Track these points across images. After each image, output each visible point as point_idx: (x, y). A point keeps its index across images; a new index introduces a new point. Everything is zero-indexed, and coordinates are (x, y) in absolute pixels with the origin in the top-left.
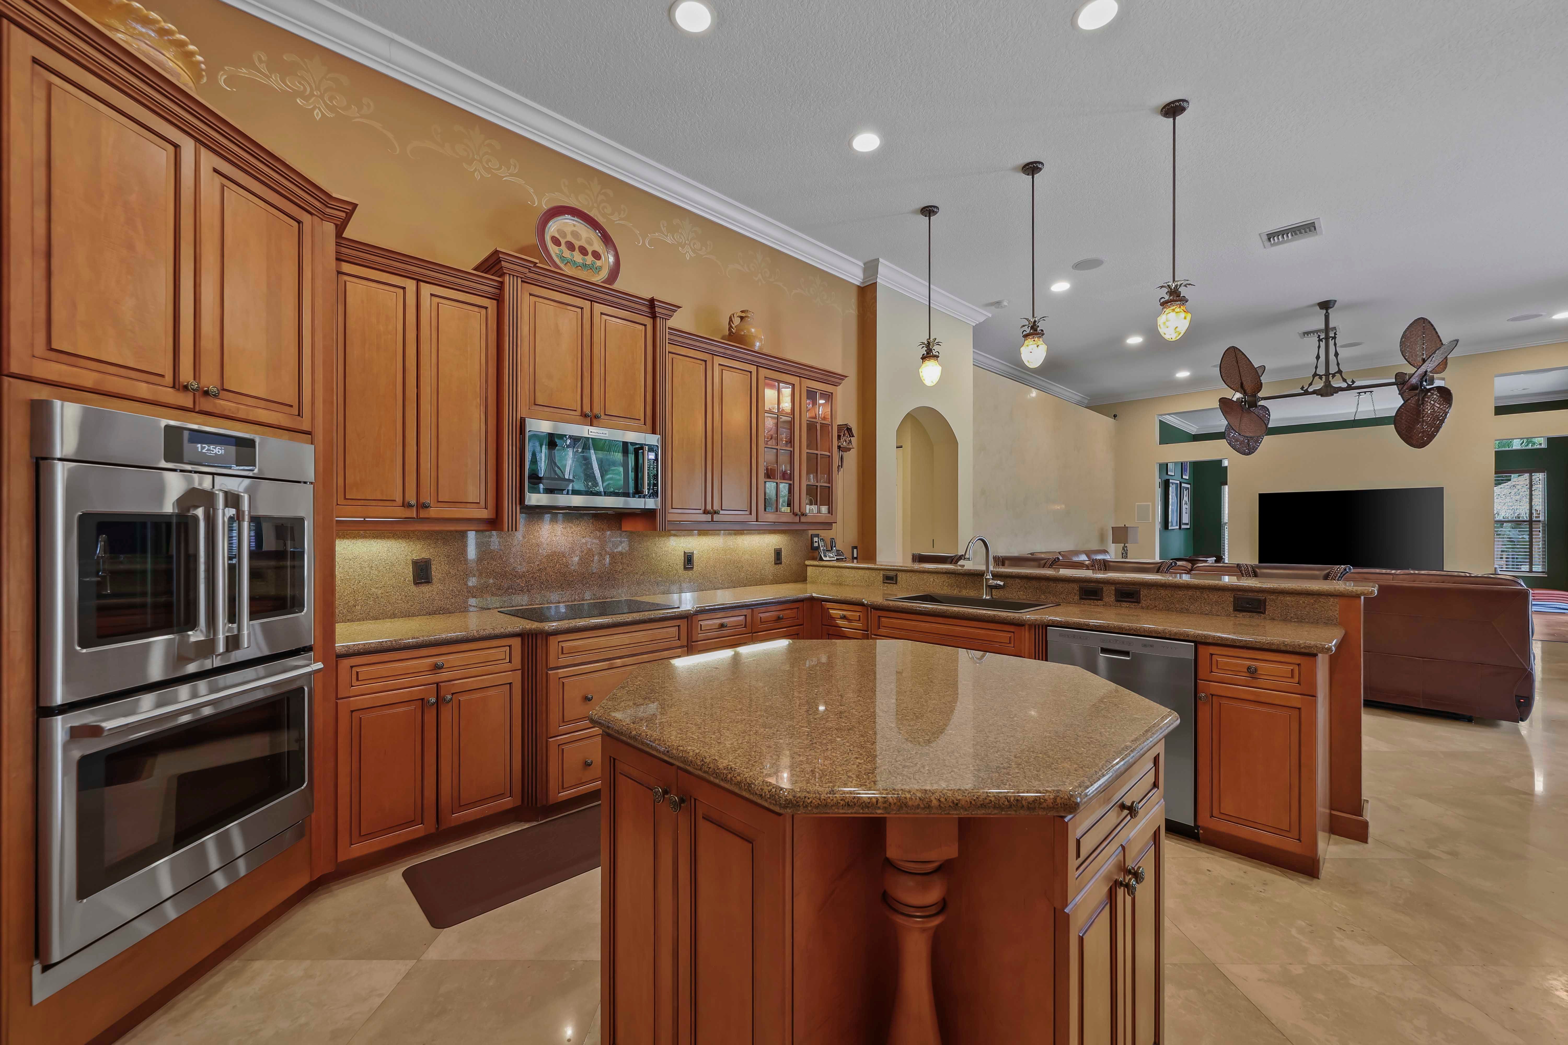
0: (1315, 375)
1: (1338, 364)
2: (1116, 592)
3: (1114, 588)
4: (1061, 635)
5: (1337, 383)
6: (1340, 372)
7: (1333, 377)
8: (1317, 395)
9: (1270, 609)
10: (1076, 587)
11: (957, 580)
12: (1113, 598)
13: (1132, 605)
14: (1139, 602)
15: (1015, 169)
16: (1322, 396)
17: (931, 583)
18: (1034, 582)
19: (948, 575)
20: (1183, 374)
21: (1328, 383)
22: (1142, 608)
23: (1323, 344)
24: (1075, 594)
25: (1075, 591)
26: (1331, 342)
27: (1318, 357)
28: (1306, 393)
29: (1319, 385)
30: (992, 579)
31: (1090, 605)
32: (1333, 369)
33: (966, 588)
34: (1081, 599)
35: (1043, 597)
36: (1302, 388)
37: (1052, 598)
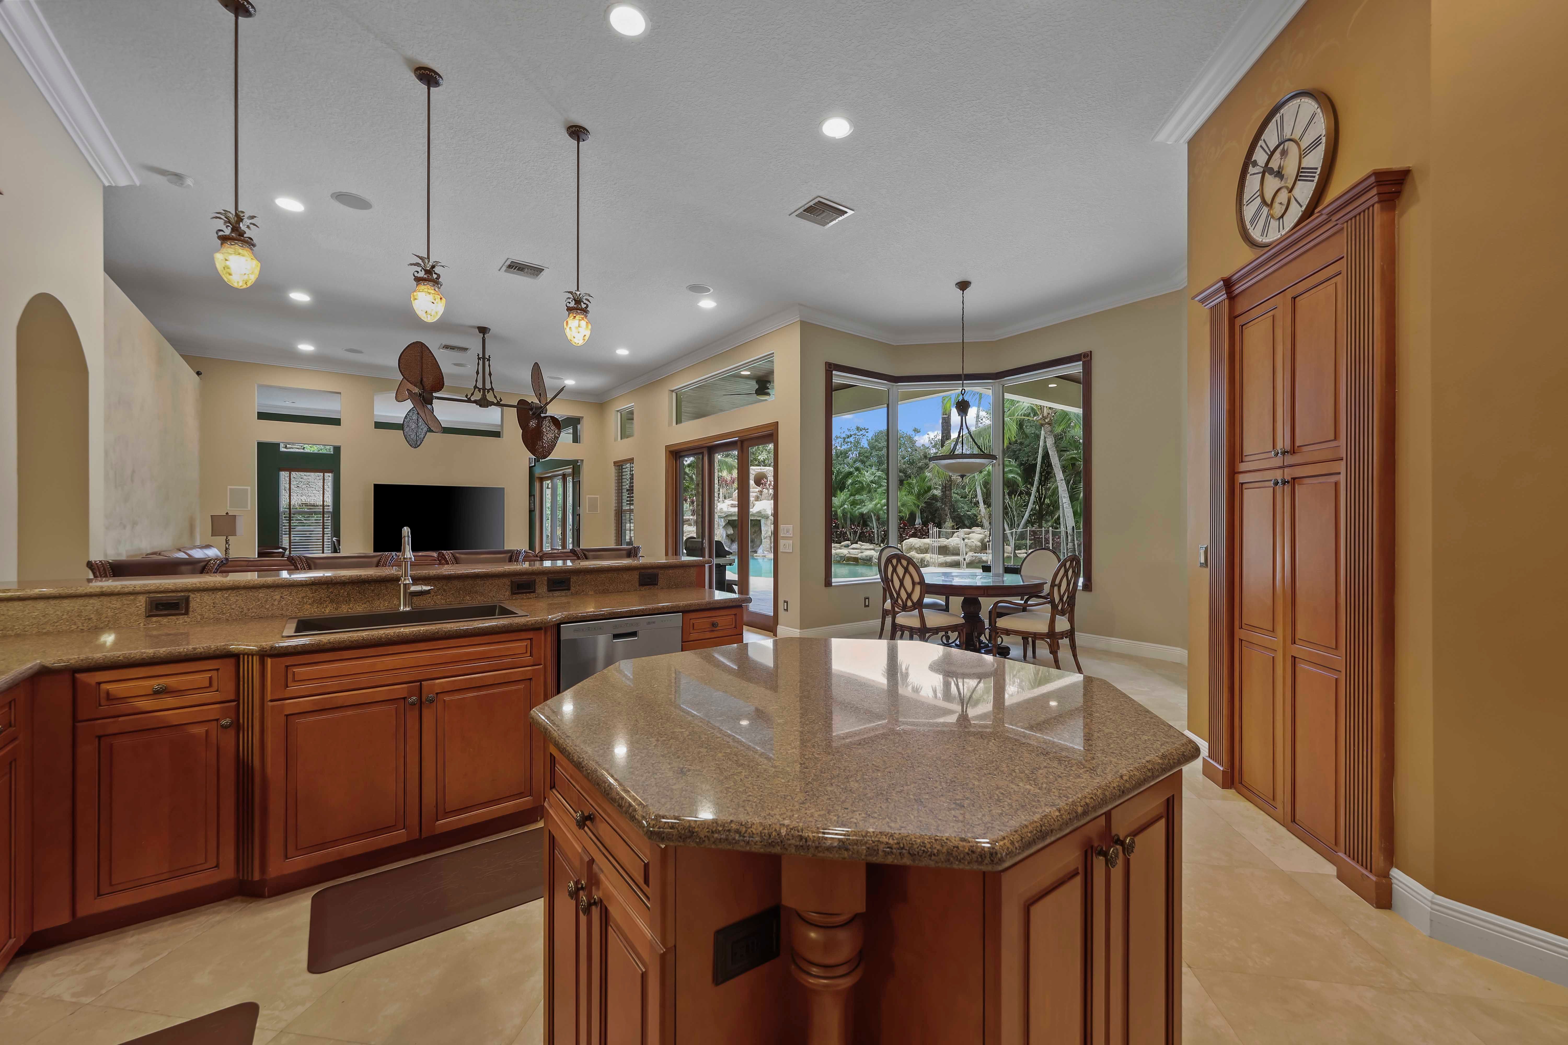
0: (476, 387)
1: (491, 383)
2: (548, 583)
3: (546, 578)
4: (576, 630)
5: (490, 397)
6: (492, 389)
7: (488, 392)
8: (477, 404)
9: (661, 581)
10: (507, 581)
11: (332, 593)
12: (545, 588)
13: (563, 593)
14: (569, 589)
15: (409, 61)
16: (481, 406)
17: (276, 603)
18: (456, 582)
19: (314, 587)
20: (306, 347)
21: (484, 395)
22: (572, 594)
23: (481, 362)
24: (507, 589)
25: (506, 587)
26: (487, 363)
27: (478, 373)
28: (469, 401)
29: (478, 396)
30: (413, 584)
31: (523, 599)
32: (488, 386)
33: (348, 602)
34: (513, 593)
35: (468, 598)
36: (467, 396)
37: (479, 598)
